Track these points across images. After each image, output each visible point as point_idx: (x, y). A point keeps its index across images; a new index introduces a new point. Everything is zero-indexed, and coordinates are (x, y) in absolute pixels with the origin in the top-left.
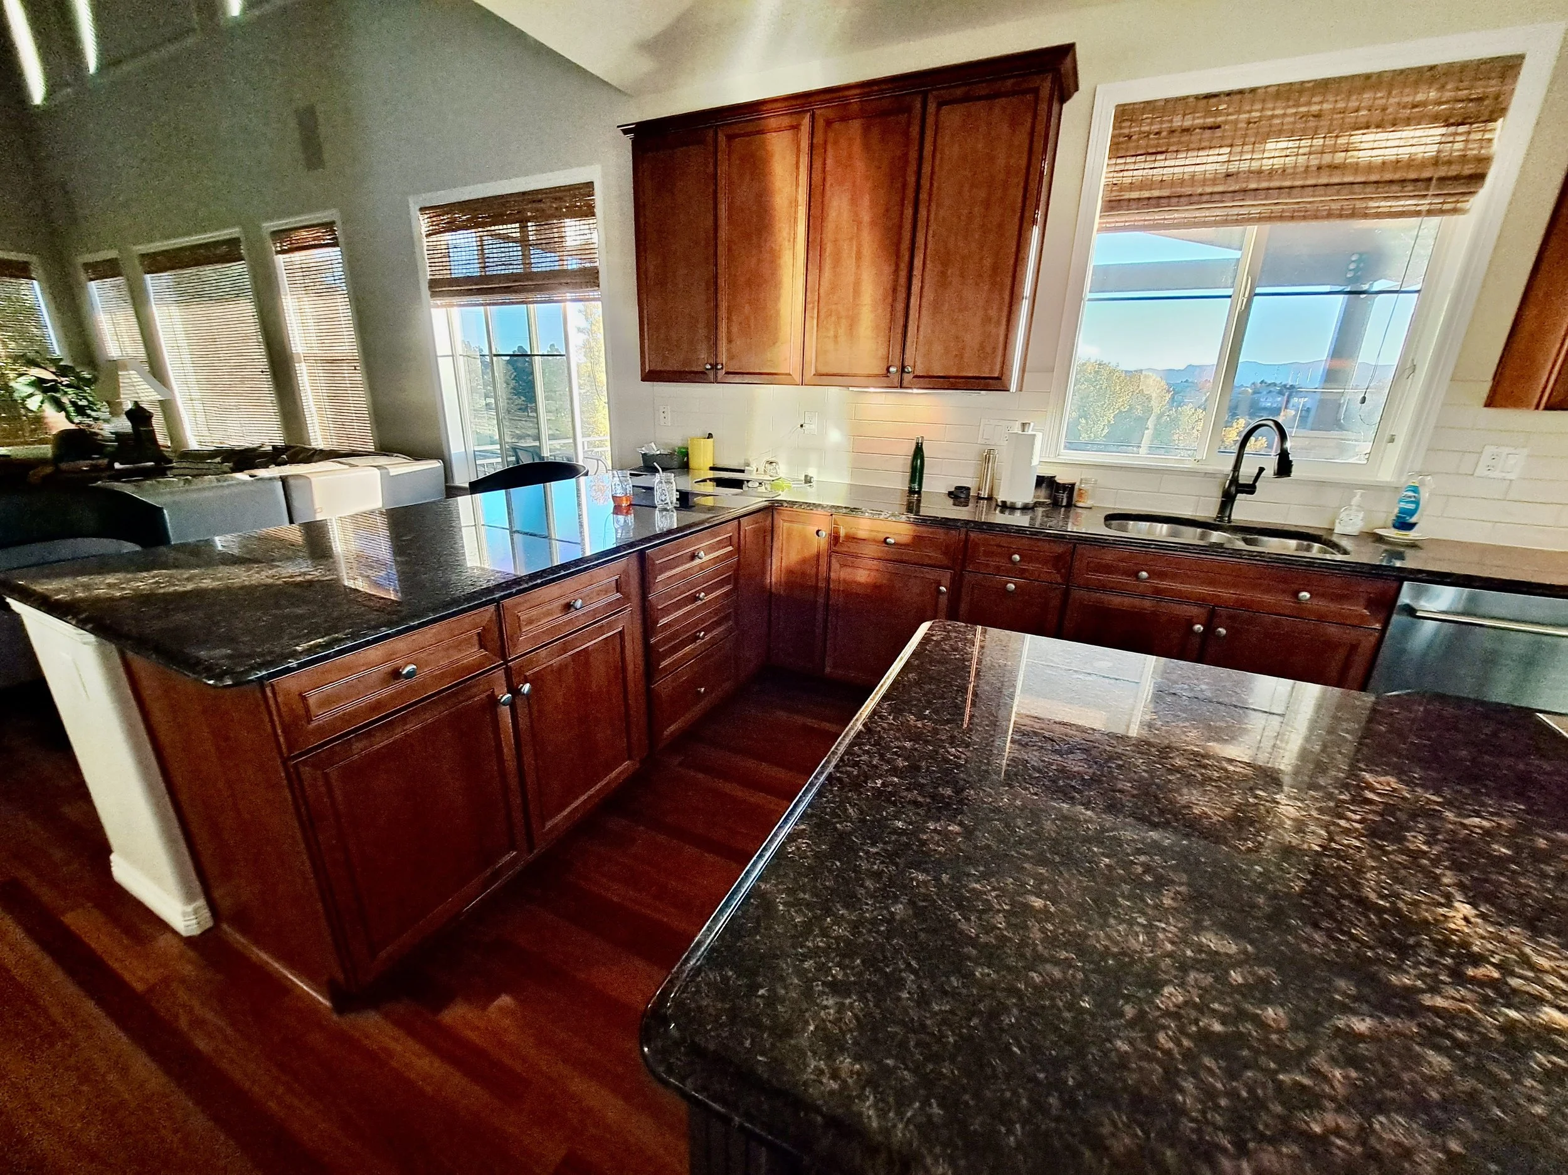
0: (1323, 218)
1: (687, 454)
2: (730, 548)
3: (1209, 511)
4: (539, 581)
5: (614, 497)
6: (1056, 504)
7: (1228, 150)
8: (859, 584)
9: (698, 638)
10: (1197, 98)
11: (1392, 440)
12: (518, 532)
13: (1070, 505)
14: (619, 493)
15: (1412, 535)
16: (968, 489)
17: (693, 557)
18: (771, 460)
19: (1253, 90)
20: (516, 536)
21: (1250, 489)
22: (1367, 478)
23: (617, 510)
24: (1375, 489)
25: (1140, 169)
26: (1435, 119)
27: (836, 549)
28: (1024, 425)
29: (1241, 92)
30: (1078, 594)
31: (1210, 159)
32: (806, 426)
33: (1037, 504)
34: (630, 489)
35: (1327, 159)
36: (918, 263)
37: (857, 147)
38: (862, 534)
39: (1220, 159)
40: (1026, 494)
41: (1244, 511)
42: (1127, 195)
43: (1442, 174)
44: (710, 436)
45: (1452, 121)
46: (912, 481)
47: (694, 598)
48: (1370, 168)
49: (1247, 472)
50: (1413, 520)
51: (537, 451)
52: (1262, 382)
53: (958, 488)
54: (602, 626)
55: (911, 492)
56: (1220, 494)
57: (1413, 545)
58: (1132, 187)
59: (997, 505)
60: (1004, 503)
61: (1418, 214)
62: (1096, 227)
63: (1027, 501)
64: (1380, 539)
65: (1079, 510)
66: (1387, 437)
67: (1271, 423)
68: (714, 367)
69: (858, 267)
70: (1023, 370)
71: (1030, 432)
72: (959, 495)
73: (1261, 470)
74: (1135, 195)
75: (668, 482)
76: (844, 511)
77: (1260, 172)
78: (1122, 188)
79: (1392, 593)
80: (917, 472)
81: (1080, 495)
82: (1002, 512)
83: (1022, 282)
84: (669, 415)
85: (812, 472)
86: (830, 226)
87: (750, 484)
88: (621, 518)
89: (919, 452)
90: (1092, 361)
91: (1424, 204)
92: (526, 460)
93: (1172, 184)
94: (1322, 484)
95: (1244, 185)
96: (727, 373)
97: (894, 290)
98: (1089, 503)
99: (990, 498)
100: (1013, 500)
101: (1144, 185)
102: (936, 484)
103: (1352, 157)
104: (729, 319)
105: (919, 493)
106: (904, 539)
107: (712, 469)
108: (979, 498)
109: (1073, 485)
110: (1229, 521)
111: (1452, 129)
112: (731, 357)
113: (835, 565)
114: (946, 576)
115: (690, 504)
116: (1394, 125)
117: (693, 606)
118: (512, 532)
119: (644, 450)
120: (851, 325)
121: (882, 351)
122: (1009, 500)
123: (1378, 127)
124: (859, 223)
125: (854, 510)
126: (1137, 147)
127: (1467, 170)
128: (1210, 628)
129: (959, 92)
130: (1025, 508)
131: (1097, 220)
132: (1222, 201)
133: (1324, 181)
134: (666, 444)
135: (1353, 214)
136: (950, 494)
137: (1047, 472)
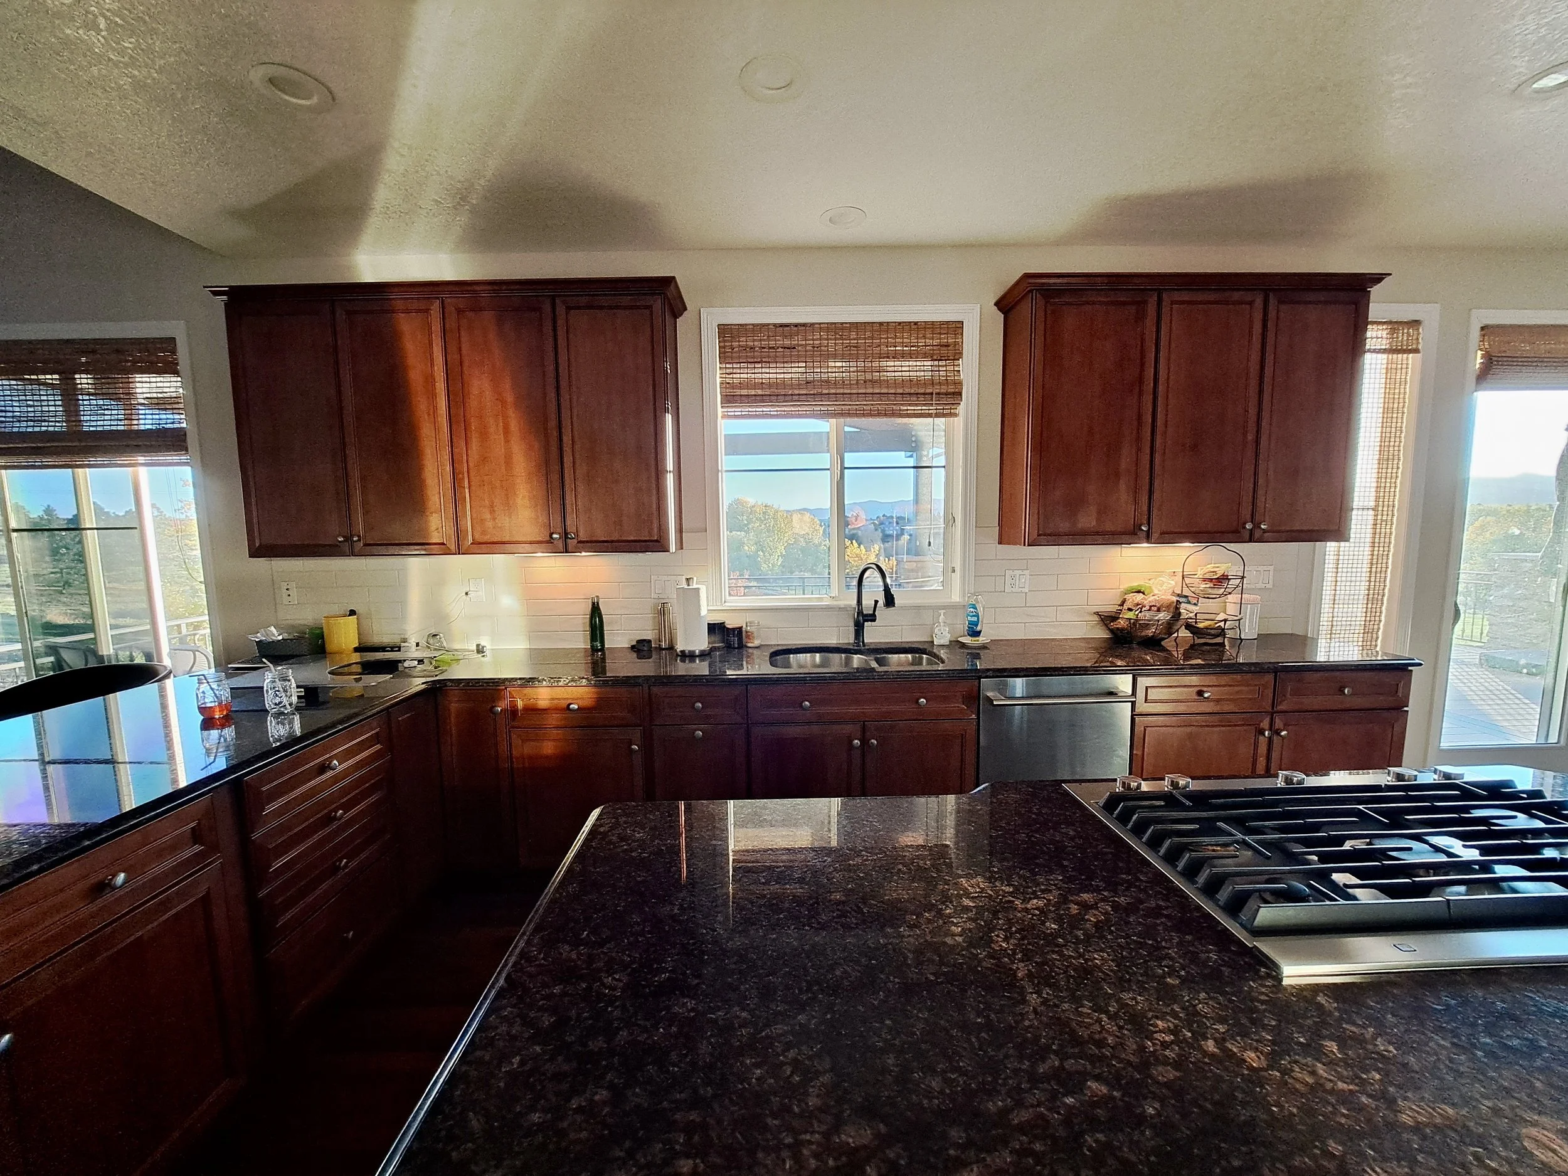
0: (875, 415)
1: (322, 636)
2: (378, 747)
3: (847, 637)
4: (35, 867)
5: (202, 710)
6: (729, 647)
7: (804, 365)
8: (547, 757)
9: (338, 868)
10: (775, 325)
11: (954, 571)
12: (53, 762)
13: (742, 646)
14: (210, 702)
15: (982, 639)
16: (649, 641)
17: (323, 768)
18: (433, 631)
19: (812, 324)
20: (51, 768)
21: (872, 618)
22: (942, 600)
23: (208, 723)
24: (950, 607)
25: (744, 374)
26: (925, 356)
27: (516, 724)
28: (688, 580)
29: (804, 325)
30: (757, 731)
31: (794, 370)
32: (471, 594)
33: (713, 649)
34: (226, 695)
35: (868, 376)
36: (567, 439)
37: (492, 336)
38: (543, 704)
39: (800, 370)
40: (700, 642)
41: (873, 635)
42: (738, 392)
43: (938, 391)
44: (352, 613)
45: (935, 357)
46: (593, 638)
47: (329, 819)
48: (895, 383)
49: (868, 602)
50: (979, 628)
51: (89, 649)
52: (884, 516)
53: (639, 642)
54: (168, 898)
55: (594, 650)
56: (852, 624)
57: (984, 647)
58: (741, 386)
59: (677, 655)
60: (683, 652)
61: (930, 415)
62: (720, 415)
63: (702, 648)
64: (963, 645)
65: (750, 651)
66: (950, 570)
67: (874, 566)
68: (348, 539)
69: (507, 441)
70: (680, 531)
71: (695, 586)
72: (641, 648)
73: (876, 602)
74: (745, 392)
75: (285, 679)
76: (519, 682)
77: (828, 382)
78: (732, 386)
79: (976, 689)
80: (596, 629)
81: (748, 637)
82: (683, 661)
83: (664, 459)
84: (294, 592)
85: (485, 642)
86: (473, 403)
87: (406, 664)
88: (215, 733)
89: (595, 610)
90: (760, 503)
91: (932, 410)
92: (74, 661)
93: (770, 386)
94: (918, 608)
95: (820, 391)
96: (366, 545)
97: (547, 462)
98: (757, 643)
99: (671, 648)
100: (692, 649)
101: (748, 385)
102: (618, 638)
103: (884, 376)
104: (364, 487)
105: (602, 649)
106: (587, 703)
107: (356, 650)
108: (661, 649)
109: (740, 628)
110: (864, 646)
111: (936, 363)
112: (369, 527)
113: (516, 741)
114: (637, 734)
115: (321, 700)
116: (903, 357)
117: (328, 830)
118: (44, 763)
119: (260, 637)
120: (507, 495)
121: (543, 519)
122: (688, 648)
123: (893, 358)
124: (503, 402)
125: (532, 680)
126: (739, 357)
127: (951, 389)
128: (864, 741)
129: (584, 300)
130: (703, 655)
131: (720, 410)
132: (808, 401)
133: (870, 391)
134: (293, 626)
135: (894, 414)
136: (633, 647)
137: (716, 618)
